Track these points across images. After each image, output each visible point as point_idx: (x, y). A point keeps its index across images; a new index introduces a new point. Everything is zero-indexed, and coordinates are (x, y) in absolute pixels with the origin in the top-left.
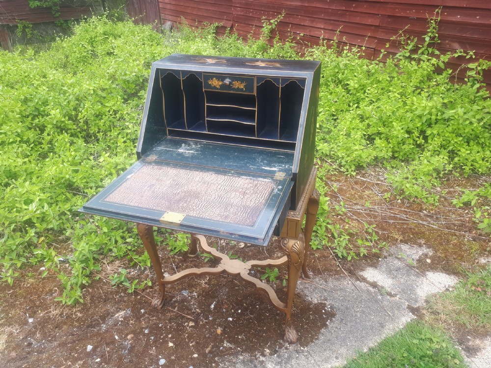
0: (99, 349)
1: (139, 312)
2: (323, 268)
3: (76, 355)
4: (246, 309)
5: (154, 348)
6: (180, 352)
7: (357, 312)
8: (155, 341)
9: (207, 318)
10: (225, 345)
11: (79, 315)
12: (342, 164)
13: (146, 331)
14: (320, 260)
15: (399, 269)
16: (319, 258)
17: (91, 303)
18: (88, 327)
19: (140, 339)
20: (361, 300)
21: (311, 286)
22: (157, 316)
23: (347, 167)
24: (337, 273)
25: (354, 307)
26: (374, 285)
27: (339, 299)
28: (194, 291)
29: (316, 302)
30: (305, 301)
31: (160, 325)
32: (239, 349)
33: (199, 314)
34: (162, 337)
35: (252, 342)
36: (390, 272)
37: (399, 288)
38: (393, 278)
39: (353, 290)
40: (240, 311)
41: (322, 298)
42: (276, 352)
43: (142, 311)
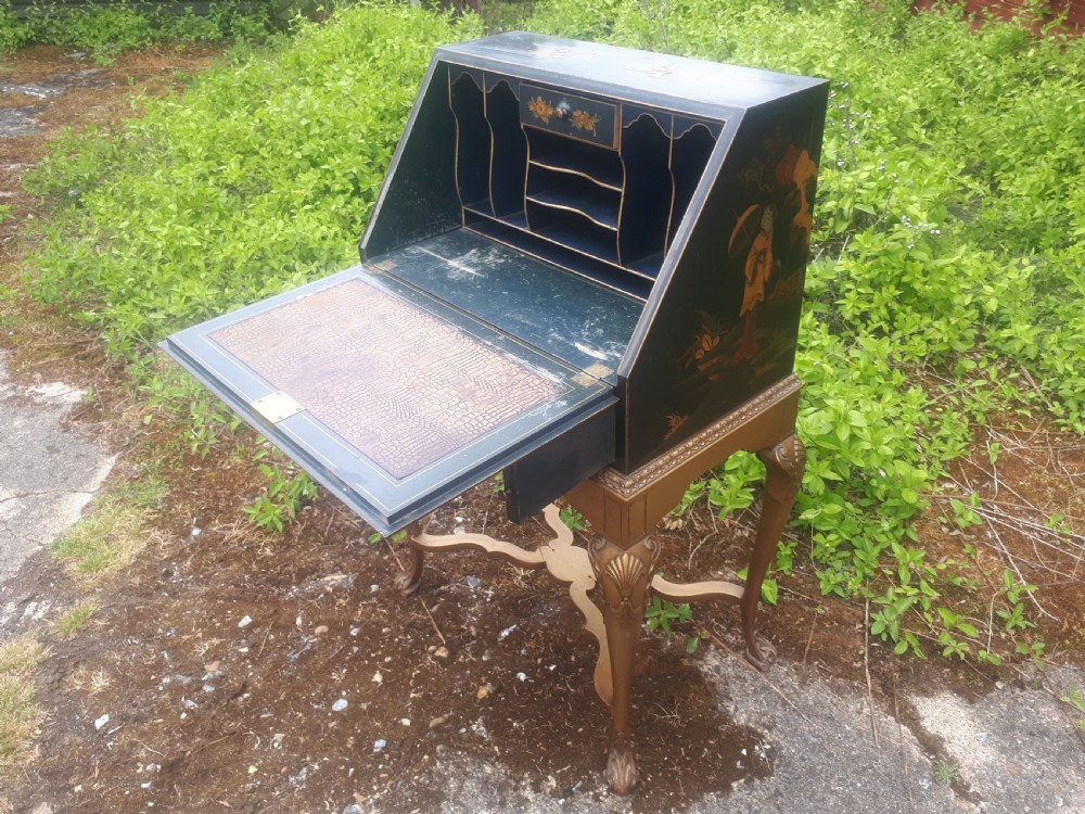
0: (257, 630)
1: (368, 586)
2: (816, 646)
3: (218, 625)
4: (570, 669)
5: (345, 671)
6: (383, 702)
7: (832, 792)
8: (356, 658)
9: (478, 653)
10: (474, 727)
11: (268, 551)
12: (1060, 393)
13: (354, 632)
14: (823, 626)
15: (1044, 733)
16: (822, 619)
17: (300, 538)
18: (268, 580)
19: (333, 642)
20: (865, 769)
21: (756, 679)
22: (392, 610)
23: (1072, 405)
24: (849, 673)
25: (832, 776)
26: (932, 745)
27: (806, 740)
28: (490, 584)
29: (742, 722)
30: (715, 708)
31: (384, 630)
32: (496, 748)
33: (469, 637)
34: (373, 655)
35: (532, 746)
36: (1004, 731)
37: (1004, 782)
38: (1003, 750)
39: (860, 733)
40: (552, 668)
41: (764, 719)
42: (567, 793)
43: (374, 588)
